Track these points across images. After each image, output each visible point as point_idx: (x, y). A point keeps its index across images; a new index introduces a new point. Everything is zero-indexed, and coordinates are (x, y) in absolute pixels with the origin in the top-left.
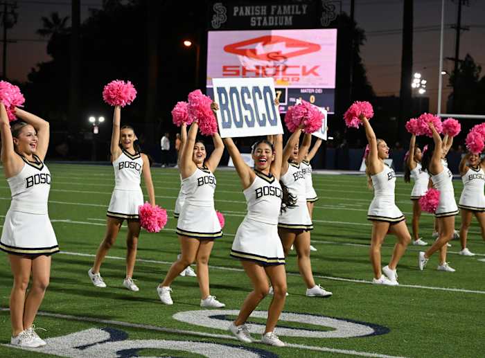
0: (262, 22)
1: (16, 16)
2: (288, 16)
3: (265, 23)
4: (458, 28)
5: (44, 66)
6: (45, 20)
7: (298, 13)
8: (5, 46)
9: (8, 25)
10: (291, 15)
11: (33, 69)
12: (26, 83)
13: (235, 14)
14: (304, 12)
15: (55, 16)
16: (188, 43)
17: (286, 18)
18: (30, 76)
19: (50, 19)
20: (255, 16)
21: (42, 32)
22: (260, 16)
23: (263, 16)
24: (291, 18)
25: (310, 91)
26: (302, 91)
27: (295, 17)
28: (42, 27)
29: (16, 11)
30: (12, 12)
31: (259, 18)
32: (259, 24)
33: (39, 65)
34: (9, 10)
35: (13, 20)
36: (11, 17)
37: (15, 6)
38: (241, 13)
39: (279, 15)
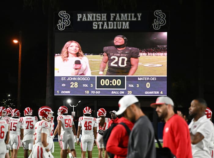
0: (103, 26)
2: (125, 21)
3: (105, 27)
7: (134, 19)
10: (128, 21)
13: (79, 20)
14: (139, 19)
17: (124, 23)
20: (96, 21)
22: (101, 21)
23: (103, 22)
24: (128, 23)
25: (146, 79)
26: (139, 79)
27: (131, 23)
31: (100, 23)
32: (100, 28)
38: (84, 19)
39: (117, 21)
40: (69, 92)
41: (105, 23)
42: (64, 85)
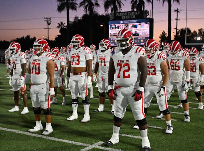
0: (125, 17)
1: (51, 22)
2: (134, 15)
3: (126, 18)
4: (177, 19)
5: (59, 36)
6: (59, 24)
7: (137, 14)
8: (48, 30)
9: (49, 24)
10: (135, 15)
11: (56, 37)
12: (55, 41)
13: (117, 16)
14: (139, 14)
15: (62, 23)
16: (102, 26)
17: (133, 16)
18: (55, 39)
19: (60, 24)
20: (123, 16)
21: (58, 27)
22: (125, 16)
24: (134, 16)
25: (141, 38)
26: (139, 38)
27: (136, 16)
28: (58, 26)
29: (51, 20)
30: (50, 21)
32: (125, 18)
33: (57, 36)
34: (49, 20)
35: (50, 23)
36: (49, 22)
37: (50, 19)
38: (119, 15)
39: (131, 15)
40: (113, 44)
41: (126, 16)
42: (112, 41)
